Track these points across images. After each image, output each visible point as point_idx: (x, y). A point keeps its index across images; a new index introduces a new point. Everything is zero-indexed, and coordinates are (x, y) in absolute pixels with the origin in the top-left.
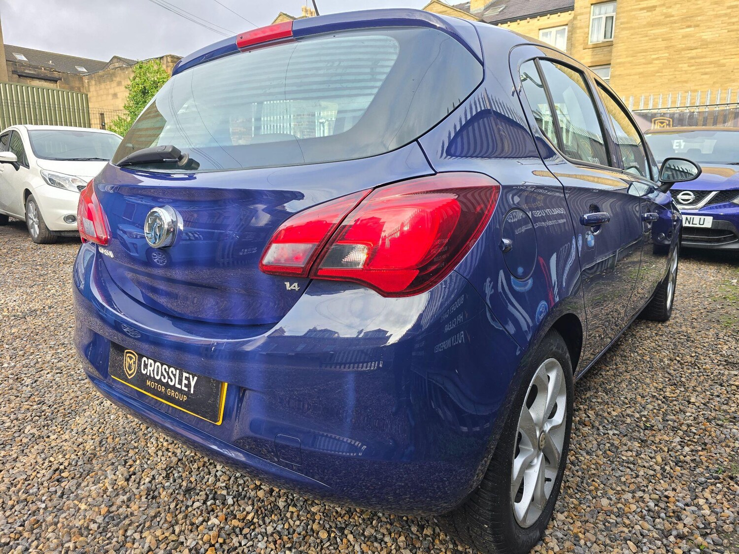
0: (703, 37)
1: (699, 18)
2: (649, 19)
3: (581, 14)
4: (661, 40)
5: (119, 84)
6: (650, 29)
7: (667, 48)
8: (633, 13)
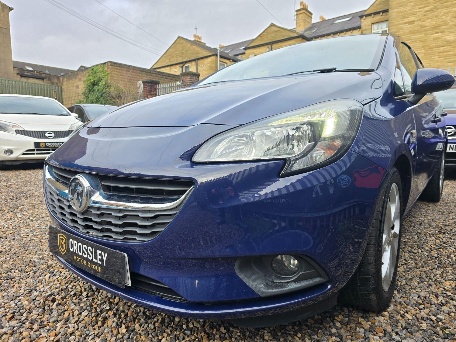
0: (447, 39)
1: (444, 27)
2: (410, 29)
3: (366, 30)
4: (419, 42)
5: (80, 80)
6: (412, 35)
7: (423, 47)
8: (400, 26)
